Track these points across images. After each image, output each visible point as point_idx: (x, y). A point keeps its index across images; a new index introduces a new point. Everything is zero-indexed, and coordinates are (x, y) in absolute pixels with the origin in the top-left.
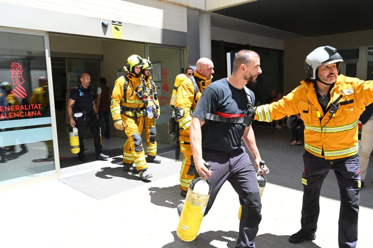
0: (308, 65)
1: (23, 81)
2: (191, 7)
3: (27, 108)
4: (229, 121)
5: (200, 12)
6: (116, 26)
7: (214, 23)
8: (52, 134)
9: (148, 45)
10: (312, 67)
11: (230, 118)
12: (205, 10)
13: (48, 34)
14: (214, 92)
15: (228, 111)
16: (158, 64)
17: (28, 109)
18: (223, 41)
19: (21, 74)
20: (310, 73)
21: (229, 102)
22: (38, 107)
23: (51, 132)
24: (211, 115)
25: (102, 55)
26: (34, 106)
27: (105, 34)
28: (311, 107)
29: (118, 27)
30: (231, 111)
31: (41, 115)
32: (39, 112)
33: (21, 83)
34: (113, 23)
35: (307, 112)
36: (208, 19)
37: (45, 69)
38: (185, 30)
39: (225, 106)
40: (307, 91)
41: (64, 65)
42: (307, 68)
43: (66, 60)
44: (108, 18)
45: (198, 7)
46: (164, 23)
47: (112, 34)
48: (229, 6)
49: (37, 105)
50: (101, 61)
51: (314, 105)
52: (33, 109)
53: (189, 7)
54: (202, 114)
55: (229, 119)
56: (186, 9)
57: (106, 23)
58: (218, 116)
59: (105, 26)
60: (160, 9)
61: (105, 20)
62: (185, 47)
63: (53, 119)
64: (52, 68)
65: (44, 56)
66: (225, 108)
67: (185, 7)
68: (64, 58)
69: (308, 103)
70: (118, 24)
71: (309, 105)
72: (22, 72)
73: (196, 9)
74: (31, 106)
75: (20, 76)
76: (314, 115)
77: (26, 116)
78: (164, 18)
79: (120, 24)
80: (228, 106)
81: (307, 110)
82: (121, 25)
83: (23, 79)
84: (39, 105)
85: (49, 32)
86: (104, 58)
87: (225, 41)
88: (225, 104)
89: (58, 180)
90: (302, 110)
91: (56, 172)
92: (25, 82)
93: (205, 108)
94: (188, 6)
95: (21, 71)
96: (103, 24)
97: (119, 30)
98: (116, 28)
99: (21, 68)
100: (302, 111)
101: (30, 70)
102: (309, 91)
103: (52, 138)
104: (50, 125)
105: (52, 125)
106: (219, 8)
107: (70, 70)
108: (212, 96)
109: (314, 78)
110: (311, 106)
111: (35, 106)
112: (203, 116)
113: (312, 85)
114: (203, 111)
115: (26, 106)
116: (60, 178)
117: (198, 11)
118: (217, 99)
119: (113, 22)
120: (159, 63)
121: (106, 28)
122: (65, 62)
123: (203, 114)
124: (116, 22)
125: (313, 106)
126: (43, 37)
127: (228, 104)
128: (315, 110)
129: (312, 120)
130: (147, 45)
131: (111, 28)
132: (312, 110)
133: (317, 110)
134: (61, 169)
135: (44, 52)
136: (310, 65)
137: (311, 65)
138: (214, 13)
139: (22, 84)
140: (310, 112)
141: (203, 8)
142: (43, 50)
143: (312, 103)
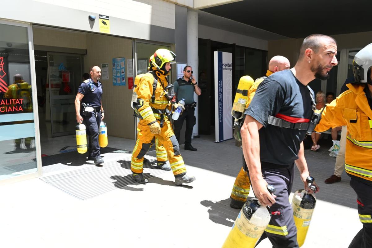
0: (357, 66)
1: (4, 74)
2: (179, 4)
3: (7, 103)
4: (294, 127)
5: (189, 9)
6: (103, 20)
7: (202, 21)
8: (34, 131)
9: (136, 41)
10: (363, 67)
11: (295, 124)
12: (193, 7)
13: (32, 25)
14: (280, 87)
15: (295, 114)
16: (144, 61)
17: (9, 104)
18: (210, 39)
19: (2, 66)
20: (359, 75)
21: (296, 102)
22: (20, 102)
23: (34, 129)
24: (274, 119)
25: (86, 50)
26: (15, 101)
27: (92, 28)
28: (360, 116)
29: (105, 21)
30: (298, 115)
31: (22, 110)
32: (20, 107)
33: (2, 76)
34: (101, 17)
35: (355, 121)
36: (195, 17)
37: (29, 63)
38: (173, 27)
39: (292, 107)
40: (355, 96)
41: (46, 59)
42: (356, 68)
43: (48, 53)
44: (95, 12)
45: (187, 5)
46: (152, 19)
47: (99, 28)
48: (217, 4)
49: (19, 100)
50: (85, 55)
51: (364, 112)
52: (14, 104)
53: (178, 3)
54: (261, 116)
55: (293, 124)
56: (174, 6)
57: (93, 16)
58: (280, 119)
59: (91, 20)
60: (149, 4)
61: (92, 13)
62: (172, 44)
63: (35, 115)
64: (36, 62)
65: (27, 49)
66: (292, 110)
67: (173, 3)
68: (46, 52)
69: (356, 111)
70: (106, 18)
71: (358, 113)
72: (3, 65)
73: (184, 6)
74: (12, 101)
75: (1, 68)
76: (365, 126)
77: (6, 111)
78: (153, 14)
79: (107, 18)
80: (295, 108)
81: (356, 119)
82: (108, 20)
83: (4, 72)
84: (20, 100)
85: (34, 24)
86: (88, 53)
87: (212, 39)
88: (292, 104)
89: (40, 179)
90: (349, 119)
91: (38, 171)
92: (6, 75)
93: (267, 108)
94: (176, 3)
95: (2, 63)
96: (90, 17)
97: (107, 25)
98: (103, 22)
99: (3, 61)
100: (349, 121)
101: (8, 63)
102: (357, 95)
103: (34, 135)
104: (32, 121)
105: (35, 121)
106: (207, 6)
107: (52, 65)
108: (278, 92)
109: (365, 81)
110: (360, 114)
111: (17, 101)
112: (264, 119)
113: (361, 89)
114: (263, 112)
115: (7, 100)
116: (41, 177)
117: (187, 8)
118: (283, 97)
119: (100, 15)
120: (146, 59)
121: (93, 21)
122: (47, 56)
123: (263, 115)
124: (103, 16)
125: (363, 115)
126: (27, 28)
127: (296, 104)
128: (366, 119)
129: (362, 132)
130: (134, 41)
131: (98, 22)
132: (362, 118)
133: (369, 119)
134: (43, 167)
135: (28, 45)
136: (360, 65)
137: (362, 65)
138: (202, 11)
139: (3, 78)
140: (359, 121)
141: (191, 6)
142: (25, 43)
143: (363, 110)
